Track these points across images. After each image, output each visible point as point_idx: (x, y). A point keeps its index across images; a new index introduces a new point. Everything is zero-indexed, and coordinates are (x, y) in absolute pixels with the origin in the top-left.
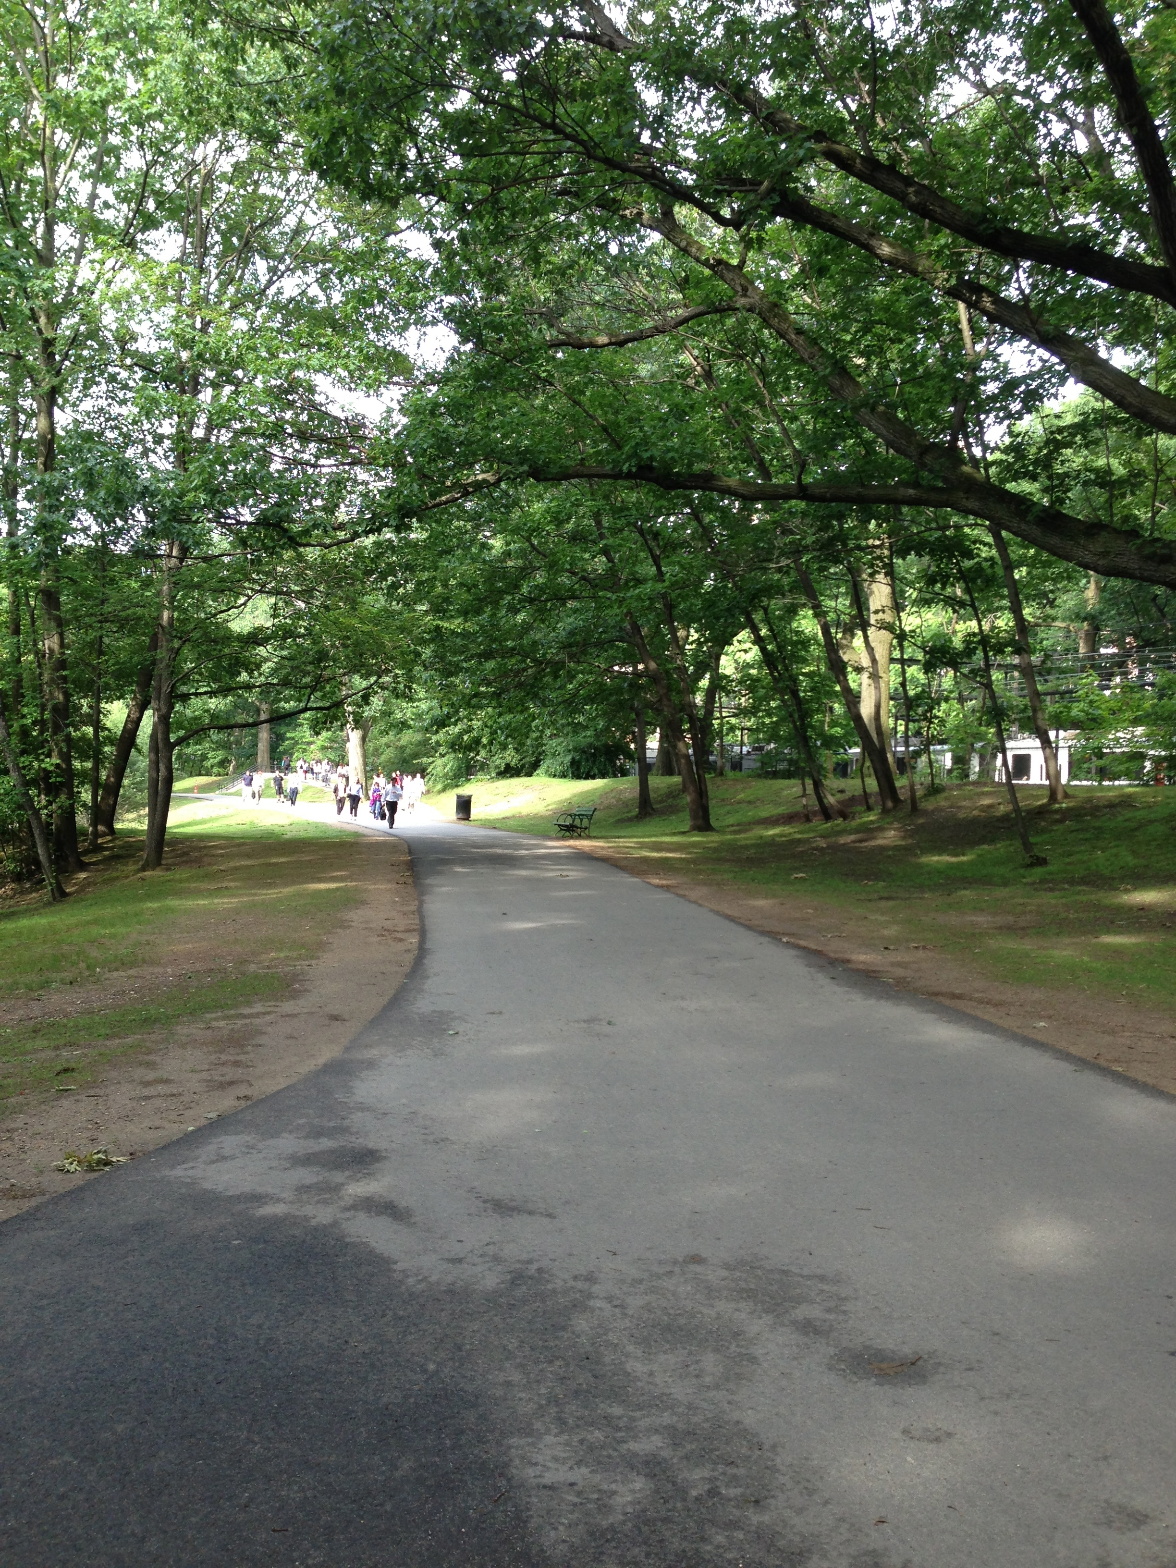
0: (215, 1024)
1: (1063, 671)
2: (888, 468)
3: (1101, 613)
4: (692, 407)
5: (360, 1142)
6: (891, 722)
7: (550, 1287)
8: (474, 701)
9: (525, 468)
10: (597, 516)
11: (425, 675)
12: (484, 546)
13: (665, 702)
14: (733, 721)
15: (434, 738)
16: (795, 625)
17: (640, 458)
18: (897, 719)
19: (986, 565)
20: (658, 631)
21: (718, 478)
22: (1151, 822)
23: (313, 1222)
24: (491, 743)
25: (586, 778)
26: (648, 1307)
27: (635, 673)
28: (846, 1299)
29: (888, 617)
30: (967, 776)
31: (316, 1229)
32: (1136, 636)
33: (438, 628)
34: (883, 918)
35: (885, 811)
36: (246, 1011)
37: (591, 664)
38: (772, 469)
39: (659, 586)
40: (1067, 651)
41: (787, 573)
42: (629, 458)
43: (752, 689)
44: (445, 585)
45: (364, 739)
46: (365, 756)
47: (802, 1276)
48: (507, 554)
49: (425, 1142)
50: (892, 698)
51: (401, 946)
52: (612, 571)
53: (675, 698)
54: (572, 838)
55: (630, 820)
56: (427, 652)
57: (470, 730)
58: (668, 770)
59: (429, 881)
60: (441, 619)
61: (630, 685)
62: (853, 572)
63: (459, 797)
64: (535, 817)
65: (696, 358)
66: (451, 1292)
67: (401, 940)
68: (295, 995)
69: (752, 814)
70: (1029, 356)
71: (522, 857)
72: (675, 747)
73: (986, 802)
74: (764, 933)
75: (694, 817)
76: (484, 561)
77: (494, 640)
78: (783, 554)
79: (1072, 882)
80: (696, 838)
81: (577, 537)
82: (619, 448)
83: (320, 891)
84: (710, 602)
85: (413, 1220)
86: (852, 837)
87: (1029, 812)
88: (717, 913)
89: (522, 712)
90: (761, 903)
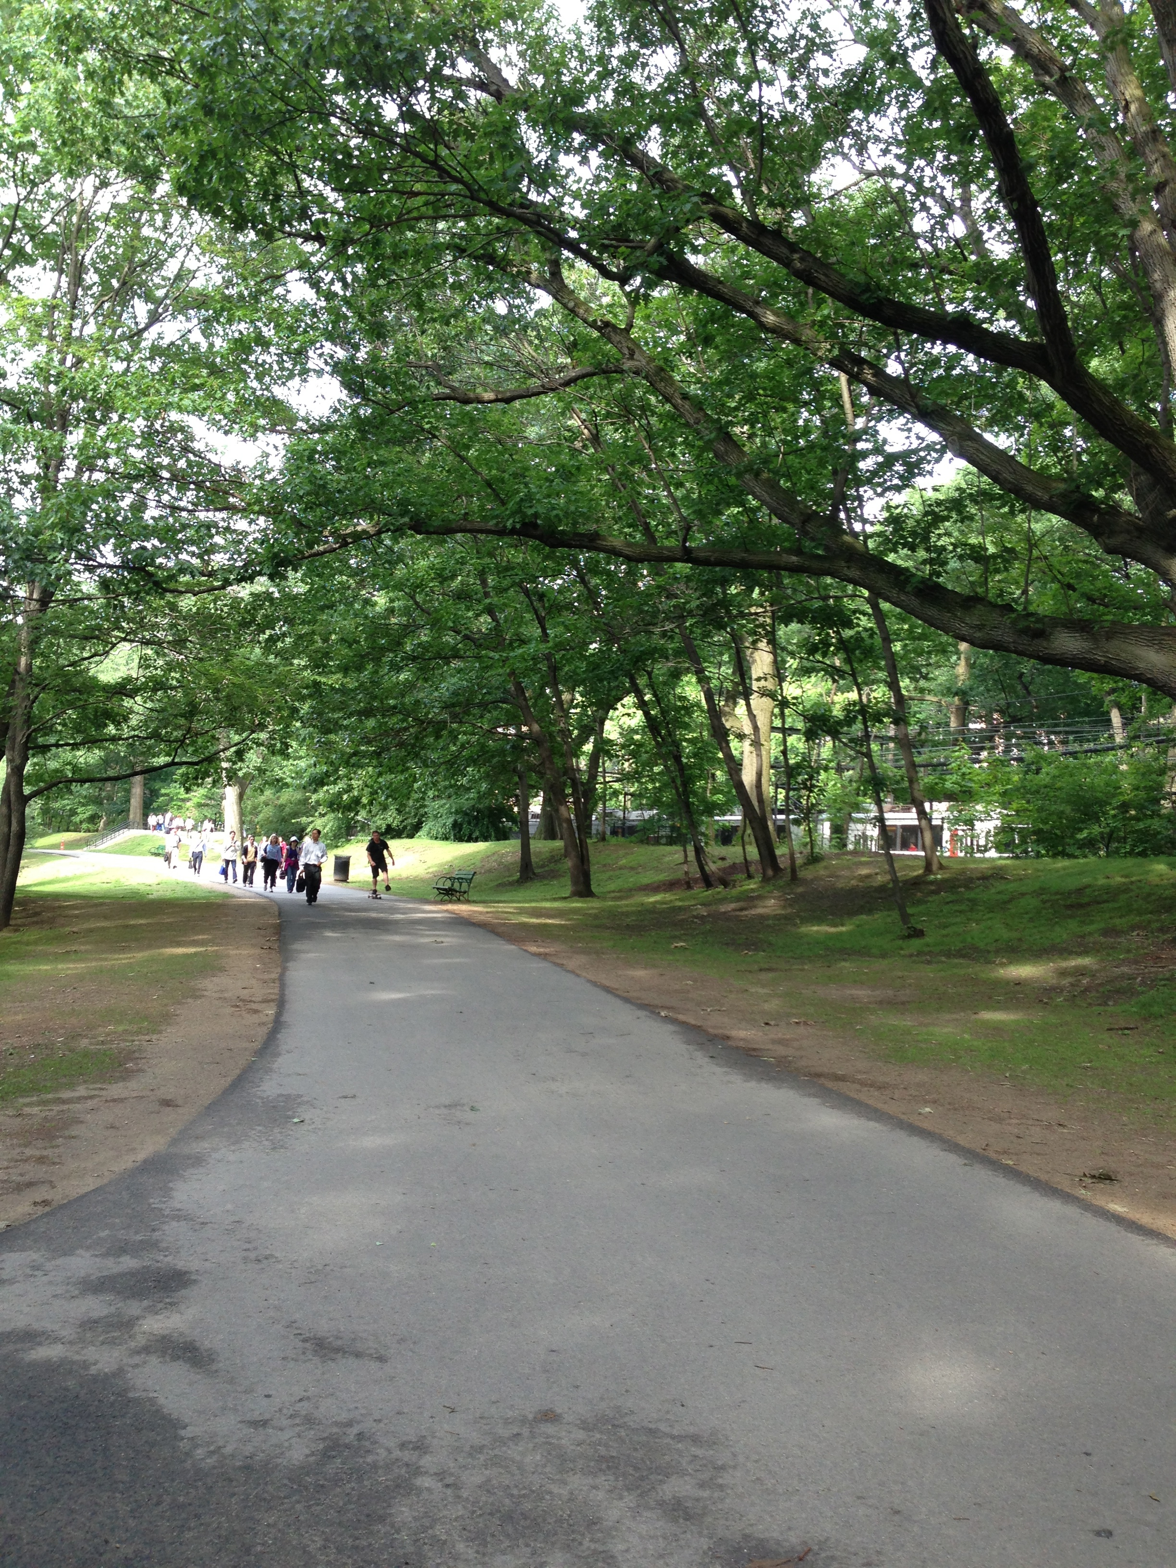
0: (27, 1110)
1: (936, 744)
2: (772, 535)
3: (971, 689)
4: (578, 468)
5: (167, 1261)
6: (772, 790)
7: (370, 1459)
8: (354, 760)
9: (406, 519)
10: (482, 575)
11: (303, 732)
12: (367, 602)
13: (547, 765)
14: (616, 786)
15: (314, 797)
16: (678, 691)
17: (524, 515)
18: (777, 787)
19: (865, 635)
20: (542, 694)
21: (604, 539)
22: (1023, 895)
23: (93, 1370)
24: (371, 803)
25: (468, 841)
26: (486, 1487)
27: (520, 736)
28: (723, 1468)
29: (770, 684)
30: (845, 845)
31: (95, 1379)
32: (1002, 712)
33: (316, 684)
34: (762, 991)
35: (766, 880)
36: (66, 1095)
37: (474, 725)
38: (657, 534)
39: (542, 646)
40: (939, 725)
41: (671, 638)
42: (513, 514)
43: (634, 754)
44: (326, 640)
45: (241, 797)
46: (242, 814)
47: (673, 1437)
48: (391, 611)
49: (245, 1260)
50: (772, 767)
51: (255, 1018)
52: (497, 629)
53: (558, 762)
54: (450, 902)
55: (511, 884)
56: (305, 708)
57: (350, 789)
58: (551, 834)
59: (297, 946)
60: (319, 674)
61: (513, 747)
62: (736, 638)
63: (337, 858)
64: (415, 879)
65: (583, 421)
66: (247, 1468)
67: (256, 1012)
68: (126, 1076)
69: (632, 880)
70: (906, 434)
71: (397, 922)
72: (557, 811)
73: (864, 871)
74: (643, 1006)
75: (575, 883)
76: (366, 617)
77: (375, 698)
78: (667, 619)
79: (949, 954)
80: (577, 904)
81: (462, 596)
82: (503, 503)
83: (177, 956)
84: (595, 664)
85: (214, 1367)
86: (733, 906)
87: (906, 882)
88: (595, 984)
89: (402, 772)
90: (640, 973)
